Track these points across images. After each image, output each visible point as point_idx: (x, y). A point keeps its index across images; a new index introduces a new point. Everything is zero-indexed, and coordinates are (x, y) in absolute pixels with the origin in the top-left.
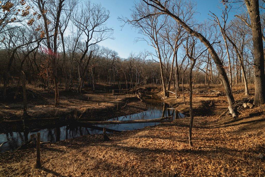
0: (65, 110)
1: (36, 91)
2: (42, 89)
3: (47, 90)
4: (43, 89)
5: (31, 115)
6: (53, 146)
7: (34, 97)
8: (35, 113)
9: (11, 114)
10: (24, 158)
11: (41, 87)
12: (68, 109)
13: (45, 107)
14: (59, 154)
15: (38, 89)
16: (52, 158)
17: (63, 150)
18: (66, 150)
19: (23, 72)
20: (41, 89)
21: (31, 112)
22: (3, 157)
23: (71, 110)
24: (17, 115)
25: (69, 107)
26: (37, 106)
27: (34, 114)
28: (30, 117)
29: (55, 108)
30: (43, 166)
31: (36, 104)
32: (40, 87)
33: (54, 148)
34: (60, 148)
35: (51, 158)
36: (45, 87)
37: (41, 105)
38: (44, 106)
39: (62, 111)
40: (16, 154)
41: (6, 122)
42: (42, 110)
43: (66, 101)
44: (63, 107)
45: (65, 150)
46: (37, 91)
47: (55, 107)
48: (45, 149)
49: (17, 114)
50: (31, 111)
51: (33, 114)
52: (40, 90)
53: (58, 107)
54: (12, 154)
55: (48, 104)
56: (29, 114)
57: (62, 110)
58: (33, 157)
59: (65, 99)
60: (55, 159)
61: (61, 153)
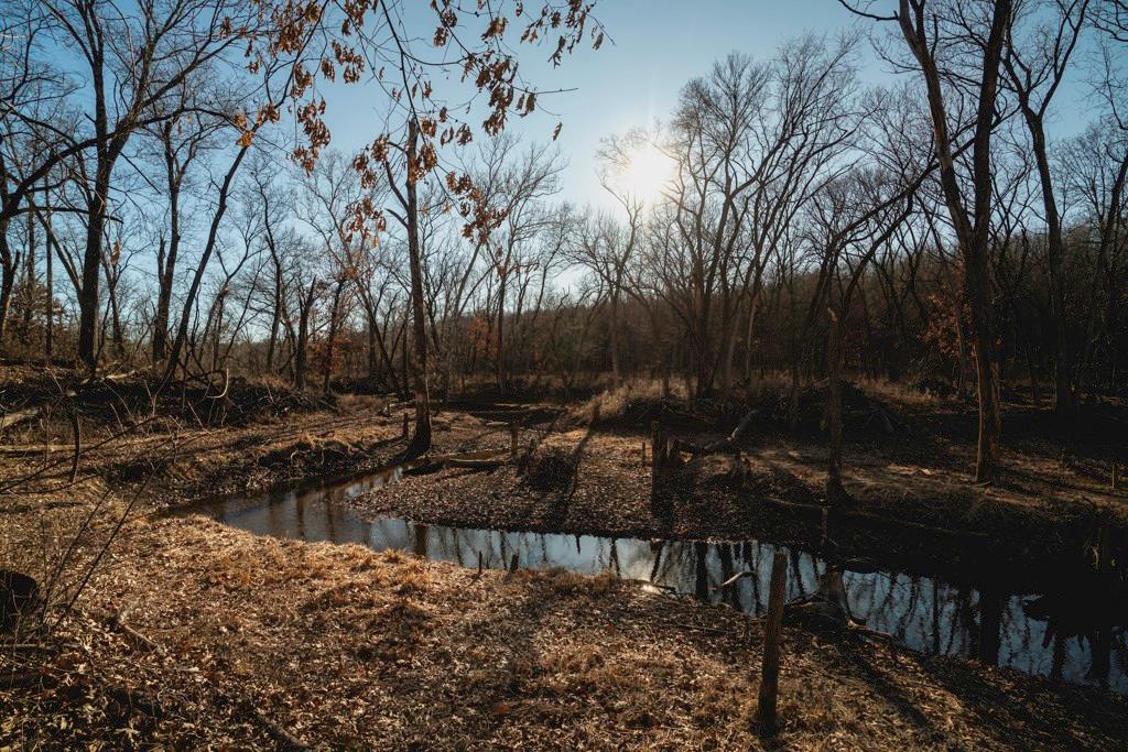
0: (1030, 503)
1: (904, 404)
2: (930, 401)
3: (952, 406)
4: (935, 400)
5: (858, 497)
6: (904, 667)
7: (890, 427)
8: (876, 493)
9: (792, 480)
10: (755, 656)
11: (928, 391)
12: (1055, 502)
13: (929, 476)
14: (902, 727)
15: (915, 397)
16: (851, 727)
17: (937, 718)
18: (957, 726)
19: (833, 314)
20: (927, 397)
21: (861, 485)
22: (699, 617)
23: (1070, 511)
24: (810, 485)
25: (1063, 496)
26: (893, 467)
27: (869, 495)
28: (850, 500)
29: (974, 488)
30: (785, 743)
31: (892, 459)
32: (923, 391)
33: (899, 680)
34: (925, 698)
35: (844, 723)
36: (945, 391)
37: (913, 463)
38: (926, 471)
39: (1009, 504)
40: (739, 628)
41: (773, 503)
42: (909, 484)
43: (1051, 467)
44: (1021, 491)
45: (950, 722)
46: (906, 406)
47: (979, 481)
48: (857, 660)
49: (810, 481)
50: (861, 479)
51: (866, 492)
52: (922, 404)
53: (991, 484)
54: (728, 621)
55: (948, 467)
56: (849, 492)
57: (1013, 501)
58: (787, 670)
59: (1045, 455)
60: (859, 741)
61: (914, 727)
